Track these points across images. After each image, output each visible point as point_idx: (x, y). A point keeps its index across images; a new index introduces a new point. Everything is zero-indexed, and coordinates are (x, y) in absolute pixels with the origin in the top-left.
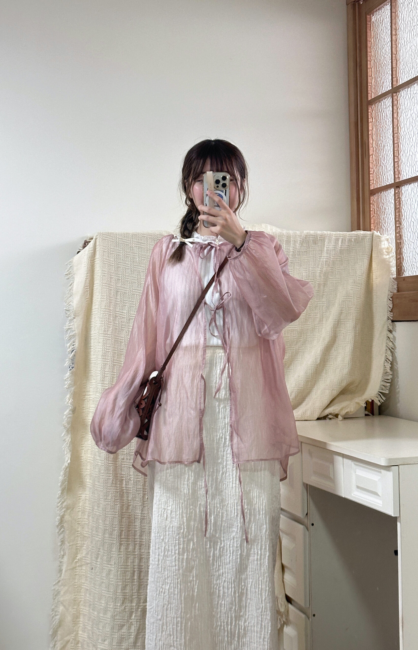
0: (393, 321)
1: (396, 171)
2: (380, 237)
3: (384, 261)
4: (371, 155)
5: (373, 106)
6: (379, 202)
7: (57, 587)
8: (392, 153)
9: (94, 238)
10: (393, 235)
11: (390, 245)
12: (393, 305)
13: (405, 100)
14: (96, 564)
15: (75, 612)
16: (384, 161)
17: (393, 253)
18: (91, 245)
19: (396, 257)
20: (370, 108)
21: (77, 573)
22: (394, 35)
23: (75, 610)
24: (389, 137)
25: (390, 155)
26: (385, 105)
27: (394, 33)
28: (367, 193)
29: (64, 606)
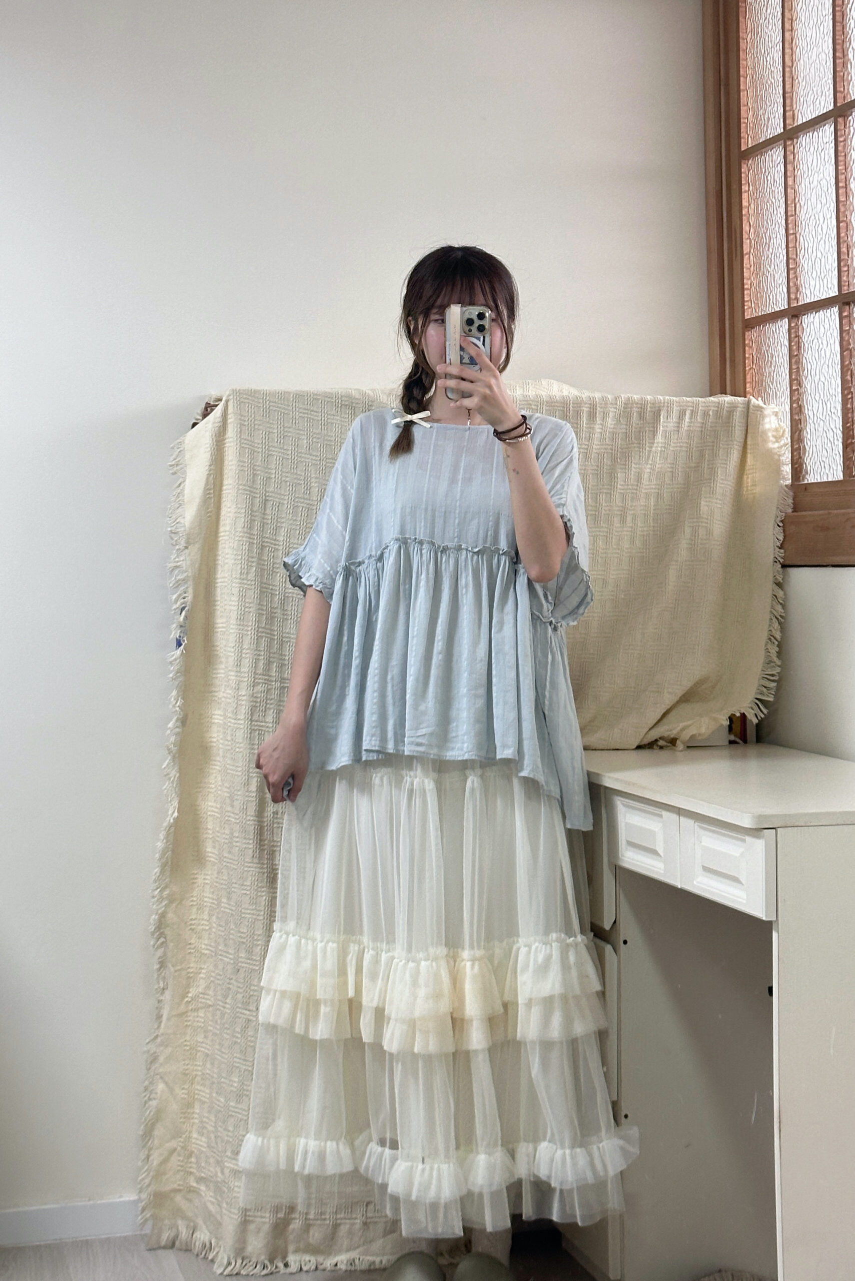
0: (784, 566)
1: (792, 286)
2: (762, 408)
3: (770, 453)
4: (747, 254)
5: (750, 162)
6: (761, 342)
7: (152, 1048)
8: (785, 252)
9: (224, 399)
10: (786, 406)
11: (782, 424)
12: (785, 537)
13: (808, 153)
14: (224, 1007)
15: (186, 1096)
16: (770, 267)
17: (787, 439)
18: (217, 412)
19: (792, 446)
20: (745, 166)
21: (189, 1023)
22: (789, 30)
23: (185, 1091)
24: (779, 221)
25: (781, 256)
26: (772, 161)
27: (787, 26)
28: (739, 325)
29: (166, 1083)
